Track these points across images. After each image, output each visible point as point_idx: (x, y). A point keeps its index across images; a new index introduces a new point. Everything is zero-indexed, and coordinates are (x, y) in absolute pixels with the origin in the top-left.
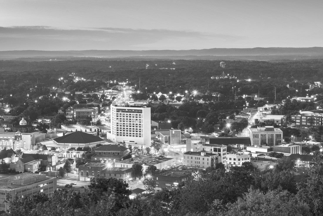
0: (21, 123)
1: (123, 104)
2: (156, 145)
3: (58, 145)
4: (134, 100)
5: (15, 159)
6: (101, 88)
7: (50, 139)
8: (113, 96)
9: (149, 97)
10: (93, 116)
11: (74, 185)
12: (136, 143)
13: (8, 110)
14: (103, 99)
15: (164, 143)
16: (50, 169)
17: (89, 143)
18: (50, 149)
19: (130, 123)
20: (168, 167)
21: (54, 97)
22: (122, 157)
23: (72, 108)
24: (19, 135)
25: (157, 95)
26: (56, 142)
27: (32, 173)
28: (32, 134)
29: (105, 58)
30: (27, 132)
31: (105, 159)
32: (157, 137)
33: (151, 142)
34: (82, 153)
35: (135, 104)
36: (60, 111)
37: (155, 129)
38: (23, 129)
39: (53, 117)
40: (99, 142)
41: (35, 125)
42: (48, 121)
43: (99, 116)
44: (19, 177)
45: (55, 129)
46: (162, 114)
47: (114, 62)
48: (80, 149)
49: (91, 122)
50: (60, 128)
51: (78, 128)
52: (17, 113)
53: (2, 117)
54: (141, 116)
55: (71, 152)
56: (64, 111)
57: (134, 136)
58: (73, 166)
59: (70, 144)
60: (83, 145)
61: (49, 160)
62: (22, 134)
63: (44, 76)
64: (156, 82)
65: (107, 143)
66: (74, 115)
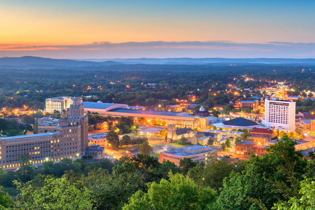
0: (200, 109)
1: (275, 99)
2: (298, 130)
3: (224, 126)
4: (288, 96)
5: (192, 135)
6: (264, 87)
7: (220, 122)
8: (272, 93)
9: (299, 94)
10: (255, 107)
11: (231, 156)
12: (283, 128)
13: (194, 100)
14: (264, 94)
15: (306, 129)
16: (216, 144)
17: (247, 127)
18: (219, 129)
19: (279, 113)
20: (306, 148)
21: (229, 92)
22: (270, 138)
23: (239, 100)
24: (198, 118)
25: (306, 93)
26: (223, 124)
27: (203, 145)
28: (207, 118)
29: (271, 64)
30: (204, 116)
31: (257, 139)
32: (301, 125)
33: (294, 128)
34: (241, 133)
35: (288, 99)
36: (231, 102)
37: (300, 118)
38: (202, 114)
39: (224, 106)
40: (255, 126)
41: (211, 112)
42: (221, 109)
43: (259, 107)
44: (190, 148)
45: (224, 115)
46: (307, 107)
47: (277, 67)
48: (240, 130)
49: (252, 111)
50: (229, 114)
51: (242, 115)
52: (199, 102)
53: (189, 105)
54: (288, 108)
55: (233, 132)
56: (234, 102)
57: (282, 123)
58: (233, 143)
59: (233, 127)
60: (242, 128)
61: (215, 137)
62: (200, 118)
63: (223, 77)
64: (307, 83)
65: (261, 127)
66: (240, 105)
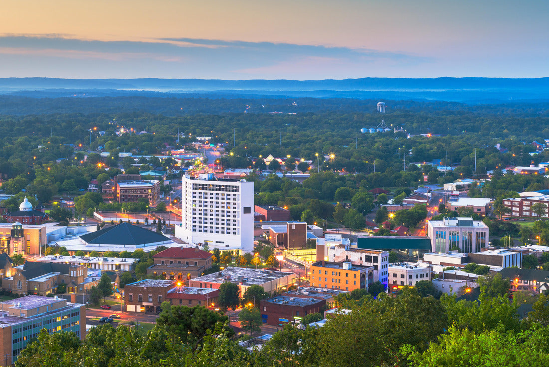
0: (22, 207)
1: (205, 176)
2: (262, 249)
3: (87, 246)
4: (224, 169)
5: (10, 271)
6: (165, 147)
7: (74, 235)
8: (185, 162)
9: (250, 164)
10: (151, 197)
11: (117, 318)
12: (227, 246)
14: (169, 165)
15: (277, 246)
16: (74, 290)
17: (143, 245)
18: (74, 253)
19: (217, 209)
20: (285, 288)
21: (82, 162)
22: (202, 270)
23: (112, 181)
24: (19, 228)
25: (265, 160)
26: (84, 242)
27: (42, 296)
28: (42, 227)
29: (172, 94)
30: (33, 223)
31: (172, 273)
32: (264, 235)
33: (252, 243)
34: (130, 261)
35: (225, 177)
36: (92, 187)
37: (261, 221)
38: (26, 218)
39: (79, 197)
40: (162, 242)
41: (48, 212)
42: (70, 205)
43: (161, 196)
44: (19, 304)
45: (83, 219)
46: (273, 194)
47: (187, 101)
48: (127, 255)
49: (147, 207)
50: (92, 215)
51: (124, 216)
52: (15, 190)
54: (236, 197)
55: (110, 259)
56: (99, 186)
57: (223, 233)
58: (115, 284)
60: (132, 248)
61: (72, 273)
63: (63, 124)
64: (264, 137)
65: (175, 245)
66: (117, 193)
